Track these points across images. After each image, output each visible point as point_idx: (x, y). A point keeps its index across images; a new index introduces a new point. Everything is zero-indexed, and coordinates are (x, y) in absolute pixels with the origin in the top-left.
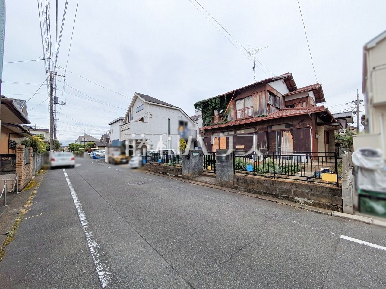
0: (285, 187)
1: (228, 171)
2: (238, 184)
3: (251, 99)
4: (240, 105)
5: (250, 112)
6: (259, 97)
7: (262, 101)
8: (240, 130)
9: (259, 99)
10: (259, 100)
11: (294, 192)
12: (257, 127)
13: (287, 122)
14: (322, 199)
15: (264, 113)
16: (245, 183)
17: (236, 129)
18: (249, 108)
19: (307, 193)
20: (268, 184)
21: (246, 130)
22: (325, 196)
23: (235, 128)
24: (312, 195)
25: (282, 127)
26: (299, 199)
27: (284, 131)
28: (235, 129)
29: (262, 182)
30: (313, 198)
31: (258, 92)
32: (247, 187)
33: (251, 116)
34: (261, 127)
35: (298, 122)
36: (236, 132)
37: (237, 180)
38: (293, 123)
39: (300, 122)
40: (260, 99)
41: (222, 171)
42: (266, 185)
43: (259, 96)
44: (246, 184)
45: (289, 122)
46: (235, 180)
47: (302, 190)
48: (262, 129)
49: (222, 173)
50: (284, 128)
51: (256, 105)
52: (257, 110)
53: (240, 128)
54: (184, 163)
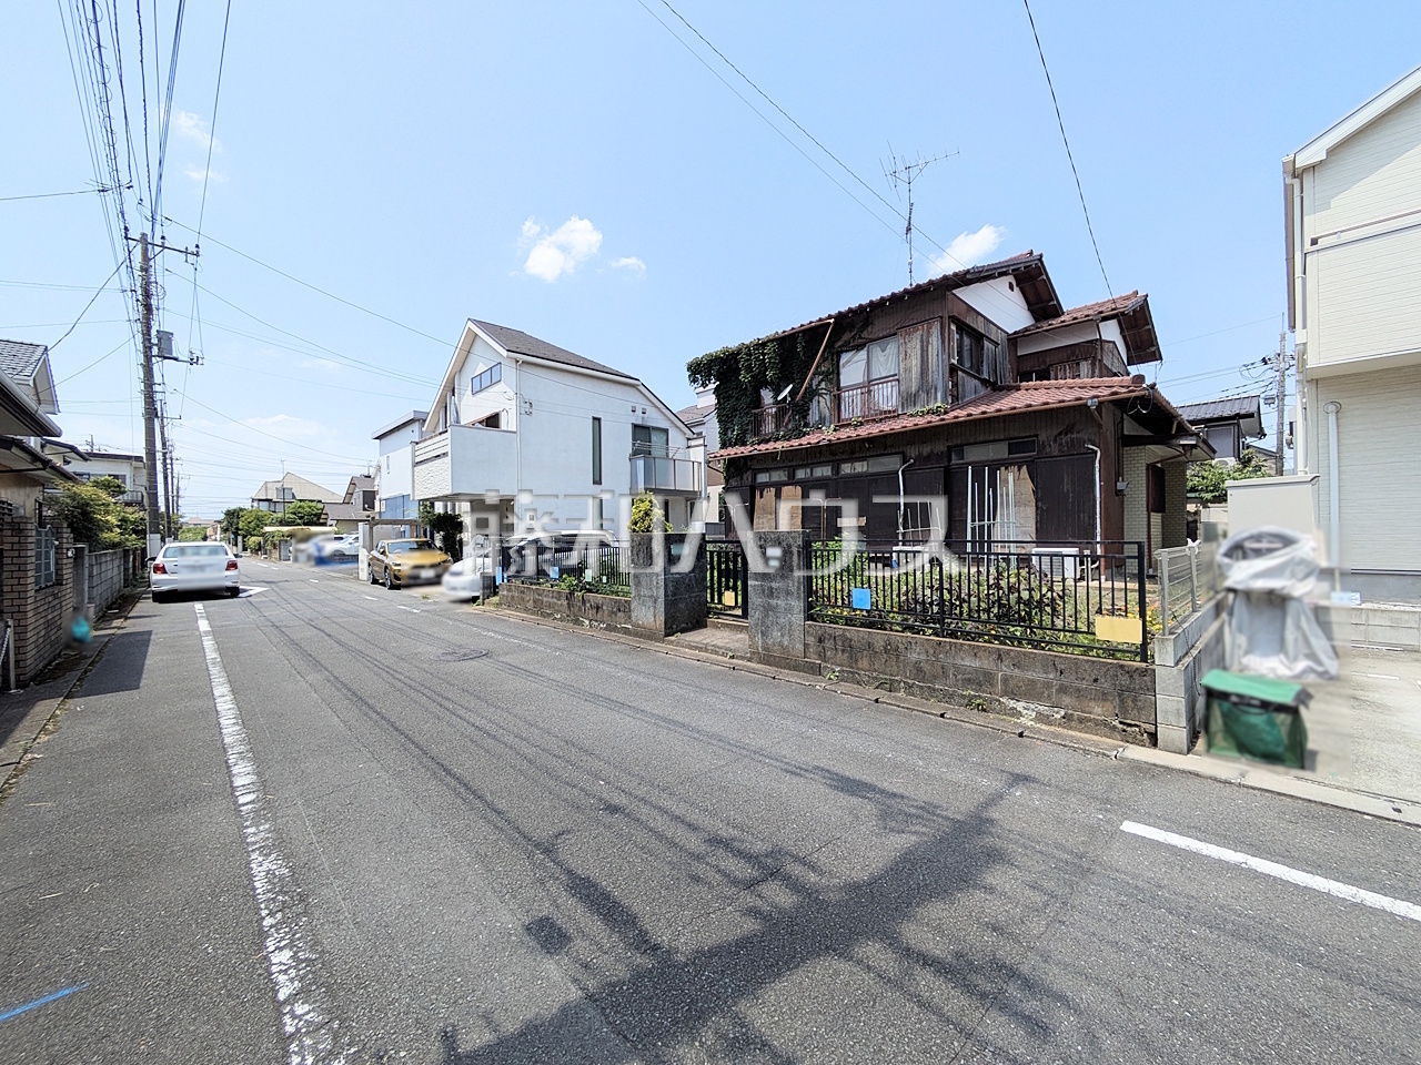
0: (976, 664)
1: (789, 610)
2: (820, 656)
3: (892, 347)
4: (853, 369)
5: (886, 397)
6: (922, 342)
7: (930, 354)
8: (852, 460)
9: (919, 346)
10: (919, 353)
11: (1005, 680)
12: (913, 452)
13: (1016, 434)
14: (1092, 704)
15: (936, 398)
16: (843, 651)
17: (838, 458)
18: (884, 380)
19: (1048, 685)
20: (919, 654)
21: (871, 461)
22: (1104, 694)
23: (835, 455)
24: (1062, 690)
25: (999, 451)
26: (1020, 706)
27: (1007, 464)
28: (834, 459)
29: (900, 646)
30: (1067, 700)
31: (915, 321)
32: (851, 667)
33: (890, 412)
34: (926, 450)
35: (1055, 432)
36: (836, 470)
37: (820, 641)
38: (1037, 436)
39: (1060, 433)
40: (922, 347)
41: (768, 609)
42: (913, 657)
43: (919, 338)
44: (846, 655)
45: (1023, 435)
46: (811, 640)
47: (1030, 675)
48: (929, 457)
49: (767, 616)
50: (1006, 456)
51: (910, 371)
52: (914, 389)
53: (852, 453)
54: (639, 582)
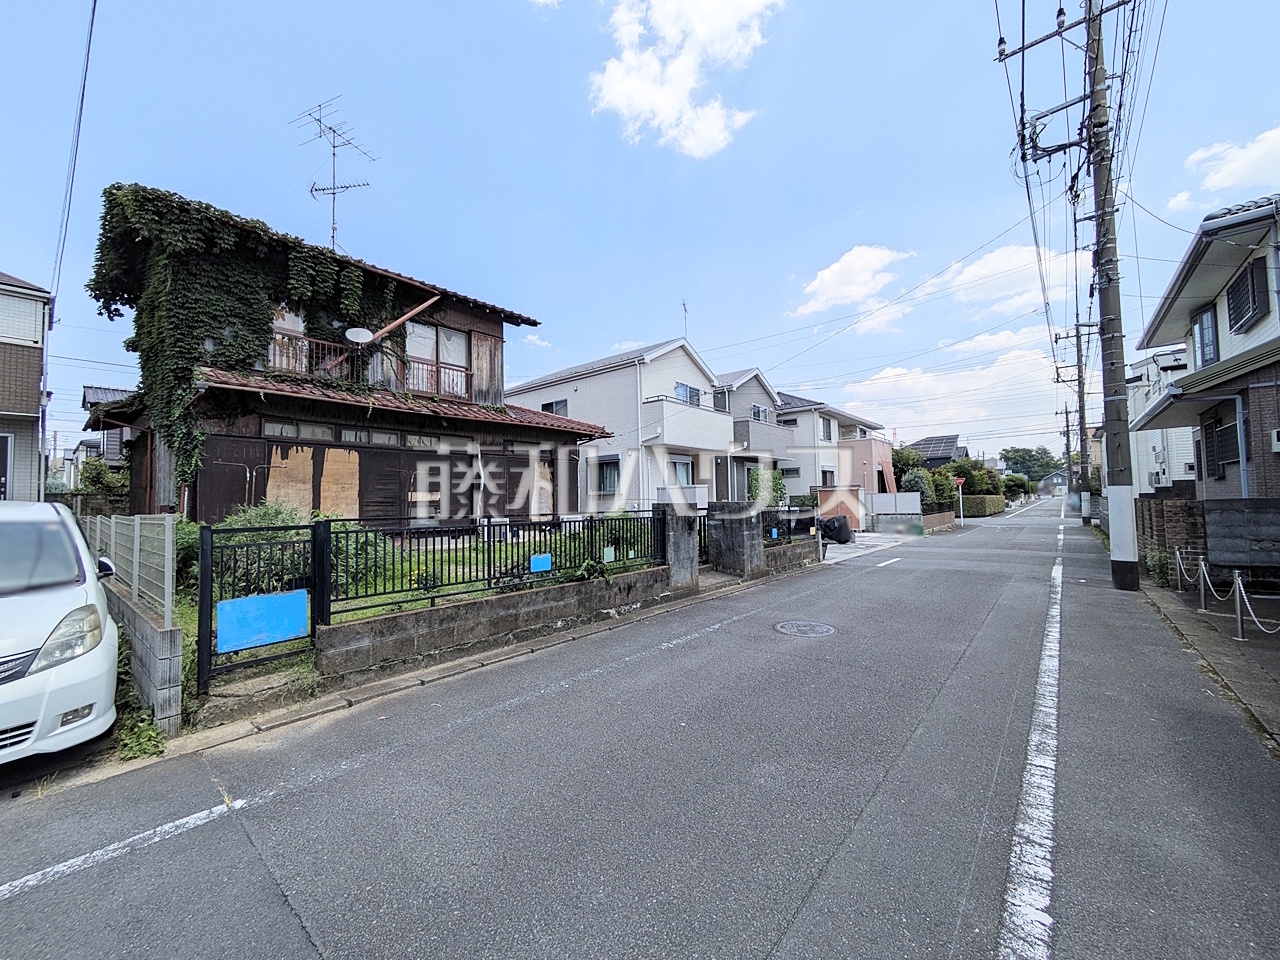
3: (456, 340)
4: (420, 341)
5: (455, 383)
6: (490, 351)
8: (420, 434)
9: (488, 353)
10: (488, 359)
12: (479, 438)
17: (405, 428)
18: (453, 367)
23: (402, 424)
28: (401, 427)
33: (460, 398)
34: (489, 439)
40: (491, 355)
43: (488, 346)
51: (482, 371)
52: (484, 388)
53: (422, 426)
